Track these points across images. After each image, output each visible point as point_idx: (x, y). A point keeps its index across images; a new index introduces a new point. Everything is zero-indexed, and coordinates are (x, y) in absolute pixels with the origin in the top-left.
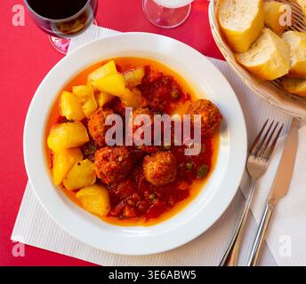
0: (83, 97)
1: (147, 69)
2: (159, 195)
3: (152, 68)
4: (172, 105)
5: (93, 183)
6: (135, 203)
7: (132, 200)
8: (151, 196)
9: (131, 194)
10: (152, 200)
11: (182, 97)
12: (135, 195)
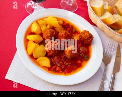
1: (64, 22)
2: (70, 64)
4: (73, 34)
5: (44, 55)
6: (61, 66)
7: (60, 64)
8: (67, 64)
9: (60, 62)
10: (68, 65)
11: (77, 32)
12: (61, 62)
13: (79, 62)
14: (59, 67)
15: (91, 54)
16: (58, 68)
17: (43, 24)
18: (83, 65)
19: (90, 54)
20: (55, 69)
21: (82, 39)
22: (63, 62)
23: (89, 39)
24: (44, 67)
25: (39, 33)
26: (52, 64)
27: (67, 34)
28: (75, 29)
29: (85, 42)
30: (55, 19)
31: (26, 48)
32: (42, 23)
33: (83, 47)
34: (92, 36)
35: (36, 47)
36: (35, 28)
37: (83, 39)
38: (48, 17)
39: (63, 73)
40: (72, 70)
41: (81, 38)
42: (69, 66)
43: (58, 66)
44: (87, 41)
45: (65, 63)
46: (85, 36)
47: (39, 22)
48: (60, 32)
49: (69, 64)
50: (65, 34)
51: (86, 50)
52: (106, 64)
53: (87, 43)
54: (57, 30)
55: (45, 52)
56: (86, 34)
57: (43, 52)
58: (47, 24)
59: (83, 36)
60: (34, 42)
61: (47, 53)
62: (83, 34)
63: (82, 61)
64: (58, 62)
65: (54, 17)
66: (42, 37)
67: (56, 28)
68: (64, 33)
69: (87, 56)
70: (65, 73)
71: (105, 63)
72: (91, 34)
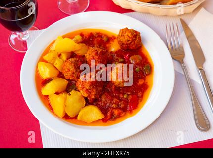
0: (52, 59)
1: (82, 35)
2: (129, 93)
3: (84, 33)
4: (107, 45)
5: (84, 105)
6: (118, 105)
7: (115, 103)
8: (125, 96)
9: (112, 100)
10: (127, 98)
11: (110, 39)
12: (115, 100)
13: (141, 82)
14: (116, 108)
15: (151, 60)
16: (116, 112)
17: (54, 58)
18: (148, 84)
19: (149, 61)
20: (112, 114)
21: (125, 46)
22: (118, 98)
23: (135, 40)
24: (95, 123)
25: (56, 76)
26: (103, 110)
27: (99, 53)
28: (105, 35)
29: (131, 48)
30: (67, 39)
31: (51, 109)
33: (133, 55)
34: (136, 32)
35: (66, 99)
36: (45, 72)
37: (127, 44)
38: (54, 42)
39: (128, 114)
40: (138, 100)
41: (123, 44)
42: (130, 97)
43: (113, 108)
44: (134, 44)
45: (121, 96)
46: (126, 38)
47: (45, 58)
48: (86, 55)
49: (128, 95)
50: (96, 54)
51: (141, 58)
52: (181, 61)
53: (136, 47)
54: (80, 53)
55: (83, 99)
56: (126, 34)
57: (80, 100)
58: (59, 53)
59: (124, 40)
60: (57, 93)
61: (86, 99)
62: (122, 38)
63: (144, 79)
64: (111, 102)
65: (64, 37)
66: (65, 79)
67: (76, 53)
68: (93, 54)
69: (148, 66)
70: (131, 111)
71: (179, 61)
72: (134, 30)
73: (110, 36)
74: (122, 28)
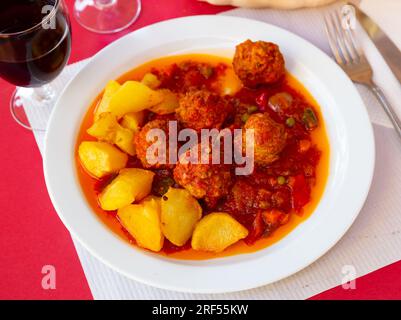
0: (108, 132)
1: (155, 72)
2: (287, 174)
3: (159, 68)
4: (214, 85)
5: (200, 215)
6: (270, 201)
7: (264, 200)
8: (281, 181)
9: (256, 193)
10: (285, 185)
11: (218, 70)
12: (262, 192)
13: (304, 147)
14: (268, 210)
15: (312, 98)
16: (271, 217)
17: (112, 129)
18: (320, 147)
20: (263, 224)
21: (252, 79)
22: (267, 187)
23: (273, 61)
24: (231, 248)
25: (124, 165)
26: (243, 218)
27: (206, 100)
28: (204, 65)
29: (268, 80)
30: (129, 84)
31: (130, 239)
32: (107, 129)
33: (274, 94)
34: (271, 44)
35: (159, 210)
36: (99, 161)
37: (257, 74)
38: (100, 97)
39: (295, 217)
40: (308, 185)
41: (249, 75)
42: (291, 182)
43: (263, 210)
44: (273, 70)
45: (272, 182)
46: (254, 61)
47: (92, 131)
48: (177, 110)
49: (286, 178)
51: (289, 98)
53: (276, 76)
54: (164, 109)
55: (196, 203)
56: (253, 53)
57: (190, 207)
58: (120, 117)
59: (250, 66)
60: (136, 202)
61: (201, 201)
62: (246, 62)
63: (308, 138)
64: (255, 198)
65: (121, 81)
66: (146, 169)
67: (156, 110)
68: (196, 104)
69: (309, 112)
70: (299, 210)
72: (266, 43)
73: (215, 64)
74: (238, 44)
